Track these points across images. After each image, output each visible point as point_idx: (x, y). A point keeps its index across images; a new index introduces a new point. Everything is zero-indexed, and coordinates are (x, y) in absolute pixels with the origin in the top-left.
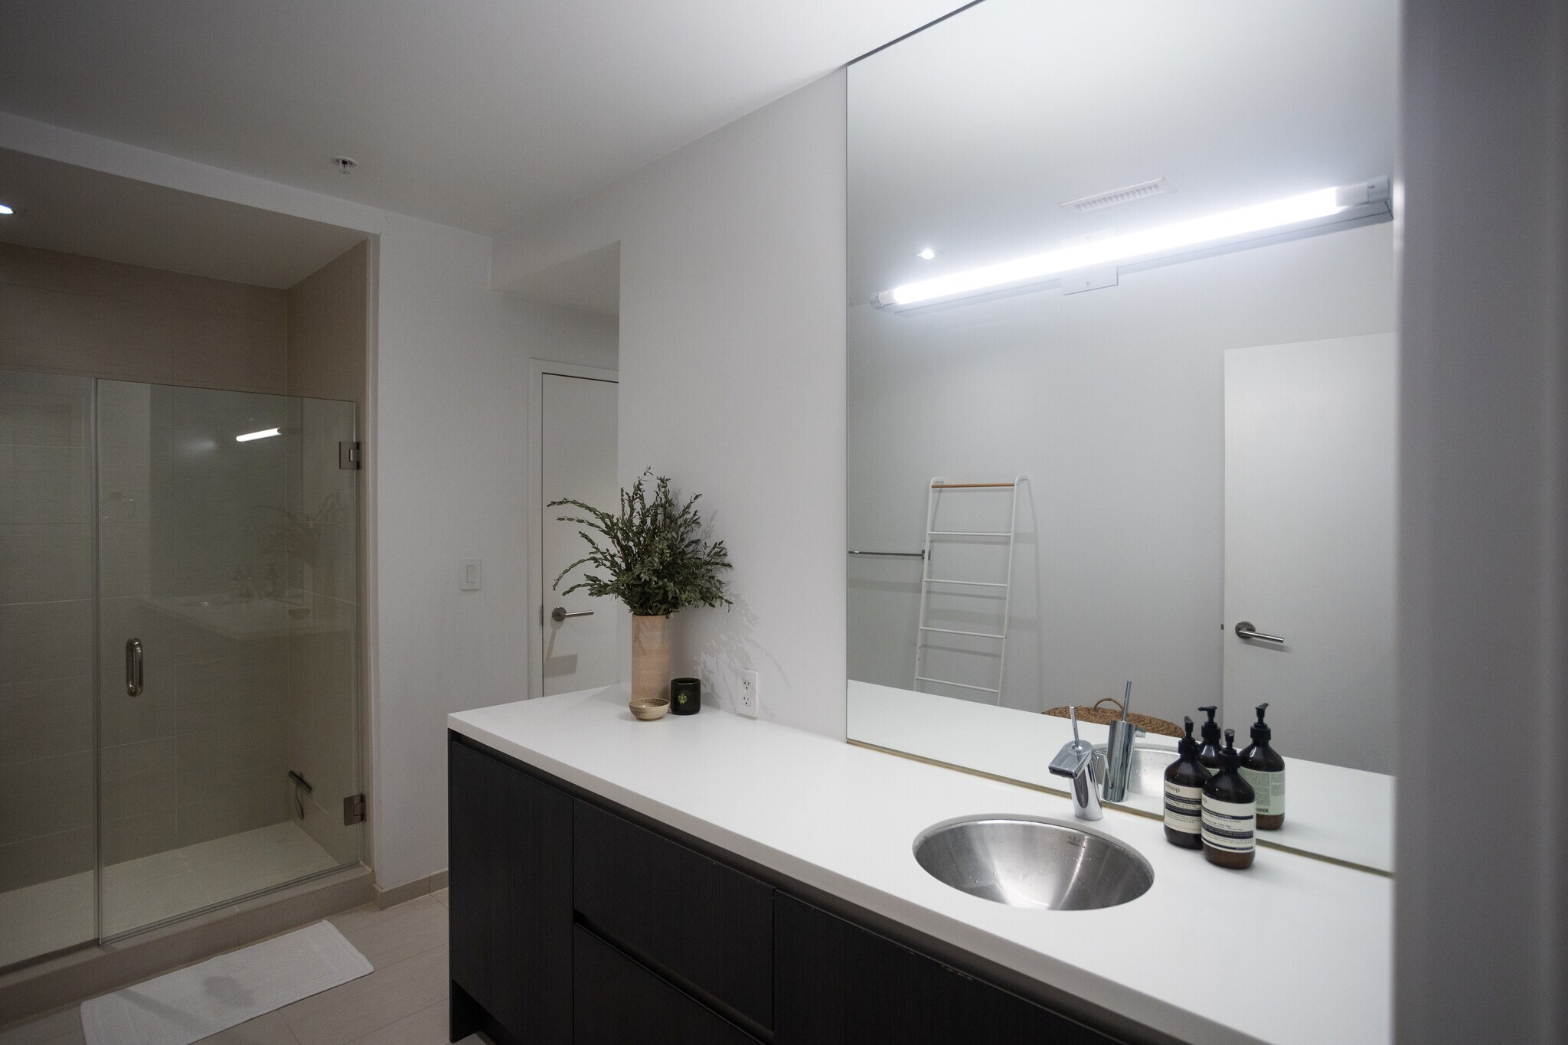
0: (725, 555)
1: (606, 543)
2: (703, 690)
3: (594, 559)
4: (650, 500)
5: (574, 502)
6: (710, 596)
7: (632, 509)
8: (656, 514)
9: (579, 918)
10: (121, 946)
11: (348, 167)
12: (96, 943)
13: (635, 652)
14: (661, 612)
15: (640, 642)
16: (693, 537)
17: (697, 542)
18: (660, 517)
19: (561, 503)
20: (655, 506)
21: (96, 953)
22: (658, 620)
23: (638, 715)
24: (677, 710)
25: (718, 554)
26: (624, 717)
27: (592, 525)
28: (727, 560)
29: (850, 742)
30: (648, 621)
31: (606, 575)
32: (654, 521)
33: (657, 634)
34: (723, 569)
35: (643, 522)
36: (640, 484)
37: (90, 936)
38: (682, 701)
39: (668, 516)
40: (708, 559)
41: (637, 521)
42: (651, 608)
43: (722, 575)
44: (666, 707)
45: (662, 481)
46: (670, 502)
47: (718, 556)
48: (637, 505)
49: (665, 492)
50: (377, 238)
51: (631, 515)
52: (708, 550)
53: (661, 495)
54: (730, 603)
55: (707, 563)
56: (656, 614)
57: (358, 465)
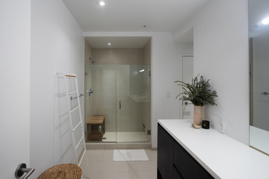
0: (216, 93)
1: (188, 90)
2: (210, 124)
3: (185, 93)
4: (199, 81)
5: (180, 81)
6: (212, 103)
7: (195, 83)
8: (200, 84)
9: (174, 165)
10: (119, 144)
11: (145, 27)
12: (116, 142)
13: (194, 113)
14: (200, 105)
15: (195, 111)
16: (209, 89)
17: (210, 90)
18: (201, 85)
19: (177, 82)
20: (200, 82)
21: (116, 143)
22: (200, 107)
23: (193, 126)
24: (203, 127)
25: (214, 93)
26: (190, 127)
27: (185, 86)
28: (216, 95)
29: (250, 146)
30: (197, 107)
31: (187, 96)
32: (200, 85)
33: (199, 110)
34: (216, 97)
35: (197, 86)
36: (196, 77)
37: (115, 141)
38: (204, 126)
39: (203, 84)
40: (212, 94)
41: (196, 85)
42: (198, 104)
43: (215, 98)
44: (200, 126)
45: (202, 77)
46: (204, 81)
47: (215, 94)
48: (196, 82)
49: (202, 79)
50: (152, 37)
51: (194, 84)
52: (212, 92)
53: (202, 80)
54: (217, 105)
55: (212, 95)
56: (199, 106)
57: (150, 75)
